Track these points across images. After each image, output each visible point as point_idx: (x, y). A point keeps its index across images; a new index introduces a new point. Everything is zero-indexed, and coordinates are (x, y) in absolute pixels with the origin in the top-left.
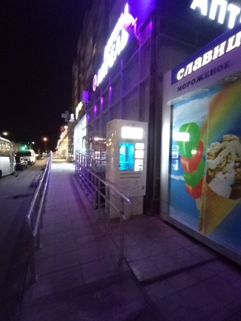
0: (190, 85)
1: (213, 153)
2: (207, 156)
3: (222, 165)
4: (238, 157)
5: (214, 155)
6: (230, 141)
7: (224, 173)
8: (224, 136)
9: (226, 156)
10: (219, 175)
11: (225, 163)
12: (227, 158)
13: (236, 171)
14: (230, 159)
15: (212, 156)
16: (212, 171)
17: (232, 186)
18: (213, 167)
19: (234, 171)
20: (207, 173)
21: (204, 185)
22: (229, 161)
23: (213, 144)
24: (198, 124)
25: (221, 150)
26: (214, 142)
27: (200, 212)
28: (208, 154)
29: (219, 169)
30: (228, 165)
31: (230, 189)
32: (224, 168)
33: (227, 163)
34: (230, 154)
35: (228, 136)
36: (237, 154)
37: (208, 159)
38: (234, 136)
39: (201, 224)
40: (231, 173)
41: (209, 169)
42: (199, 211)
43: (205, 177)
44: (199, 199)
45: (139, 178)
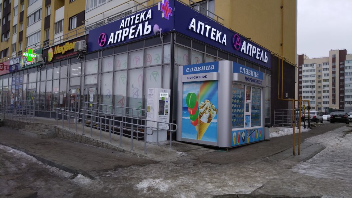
0: (193, 78)
5: (202, 107)
6: (207, 102)
8: (205, 100)
10: (204, 115)
12: (206, 108)
13: (209, 113)
16: (201, 113)
17: (208, 118)
18: (202, 112)
20: (200, 114)
21: (199, 120)
24: (196, 94)
26: (202, 102)
27: (197, 132)
28: (200, 107)
29: (204, 112)
31: (207, 120)
32: (206, 112)
33: (206, 110)
34: (207, 107)
35: (207, 100)
36: (209, 107)
37: (200, 109)
39: (198, 136)
40: (207, 114)
43: (199, 116)
44: (197, 126)
45: (166, 119)
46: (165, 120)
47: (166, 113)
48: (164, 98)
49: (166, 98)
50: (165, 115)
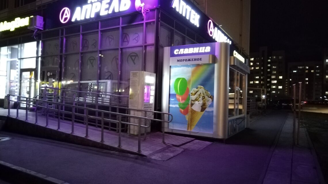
0: (184, 61)
1: (194, 93)
2: (191, 94)
3: (198, 98)
4: (204, 95)
5: (194, 94)
6: (200, 88)
7: (198, 102)
8: (198, 86)
9: (199, 94)
10: (196, 102)
11: (199, 97)
13: (203, 100)
14: (201, 95)
15: (193, 94)
17: (202, 106)
19: (202, 100)
20: (191, 102)
21: (190, 108)
22: (200, 96)
23: (193, 89)
24: (186, 79)
25: (197, 92)
26: (194, 88)
29: (196, 100)
30: (200, 98)
31: (201, 108)
32: (199, 99)
35: (200, 86)
36: (203, 94)
37: (191, 95)
38: (202, 87)
39: (188, 126)
40: (201, 101)
41: (192, 100)
42: (187, 121)
44: (187, 115)
46: (150, 108)
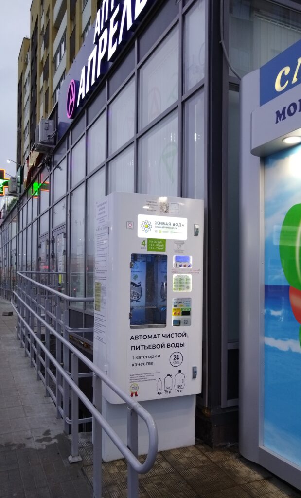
45: (183, 345)
46: (174, 350)
47: (181, 317)
48: (164, 241)
49: (179, 243)
50: (170, 328)
